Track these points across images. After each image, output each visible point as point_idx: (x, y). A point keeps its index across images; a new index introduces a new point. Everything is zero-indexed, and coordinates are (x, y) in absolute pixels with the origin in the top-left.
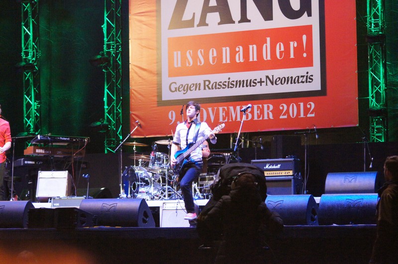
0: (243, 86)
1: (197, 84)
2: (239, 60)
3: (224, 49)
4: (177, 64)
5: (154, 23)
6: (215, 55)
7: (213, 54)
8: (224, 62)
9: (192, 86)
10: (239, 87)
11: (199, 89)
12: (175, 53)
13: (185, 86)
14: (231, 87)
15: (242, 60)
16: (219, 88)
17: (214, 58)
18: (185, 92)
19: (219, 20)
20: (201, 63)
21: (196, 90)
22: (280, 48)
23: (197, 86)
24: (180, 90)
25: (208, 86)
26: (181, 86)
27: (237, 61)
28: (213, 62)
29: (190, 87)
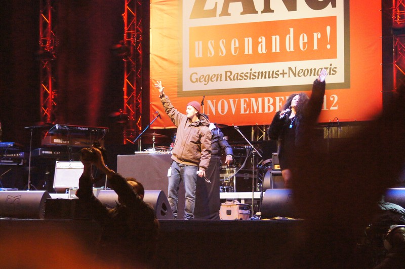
0: (265, 78)
1: (218, 75)
3: (246, 39)
4: (199, 54)
5: (176, 12)
6: (237, 45)
7: (235, 45)
8: (246, 52)
9: (213, 76)
10: (261, 78)
11: (221, 80)
12: (197, 43)
13: (206, 77)
14: (253, 79)
15: (264, 51)
16: (240, 79)
17: (236, 49)
18: (206, 83)
19: (242, 10)
20: (222, 53)
21: (217, 81)
22: (303, 39)
23: (218, 77)
24: (201, 80)
25: (229, 77)
26: (202, 77)
27: (260, 52)
28: (235, 52)
29: (211, 78)
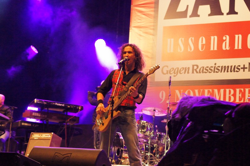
0: (228, 71)
1: (186, 68)
2: (225, 47)
3: (212, 37)
4: (170, 49)
5: (152, 13)
6: (204, 42)
7: (202, 42)
8: (212, 49)
9: (182, 69)
10: (224, 72)
11: (188, 73)
12: (169, 40)
13: (175, 70)
14: (217, 72)
15: (228, 48)
16: (205, 72)
17: (203, 45)
18: (175, 75)
19: (209, 12)
20: (191, 49)
21: (185, 73)
23: (186, 70)
24: (171, 72)
25: (196, 70)
26: (172, 69)
27: (224, 48)
28: (202, 49)
29: (180, 71)
